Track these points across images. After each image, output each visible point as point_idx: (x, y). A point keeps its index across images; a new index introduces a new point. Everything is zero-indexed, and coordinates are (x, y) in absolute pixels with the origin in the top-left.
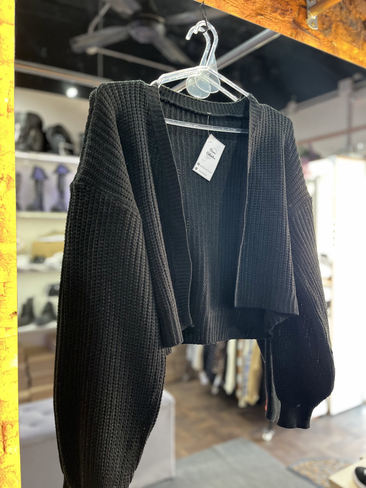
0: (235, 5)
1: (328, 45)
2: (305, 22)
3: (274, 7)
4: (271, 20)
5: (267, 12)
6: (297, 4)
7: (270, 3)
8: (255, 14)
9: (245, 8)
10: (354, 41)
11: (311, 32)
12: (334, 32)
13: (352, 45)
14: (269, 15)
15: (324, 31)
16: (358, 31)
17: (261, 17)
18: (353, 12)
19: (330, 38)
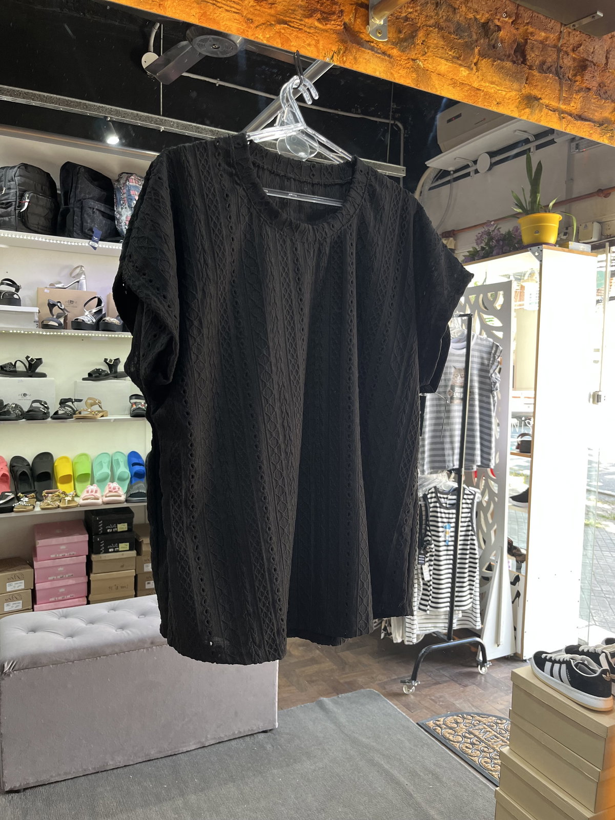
0: (233, 10)
1: (408, 65)
2: (365, 31)
3: (308, 9)
4: (300, 29)
5: (294, 18)
6: (352, 3)
7: (302, 4)
8: (275, 21)
9: (256, 12)
10: (461, 57)
11: (376, 46)
12: (421, 45)
13: (456, 63)
14: (298, 21)
15: (400, 44)
16: (470, 40)
17: (282, 26)
18: (461, 10)
19: (413, 53)
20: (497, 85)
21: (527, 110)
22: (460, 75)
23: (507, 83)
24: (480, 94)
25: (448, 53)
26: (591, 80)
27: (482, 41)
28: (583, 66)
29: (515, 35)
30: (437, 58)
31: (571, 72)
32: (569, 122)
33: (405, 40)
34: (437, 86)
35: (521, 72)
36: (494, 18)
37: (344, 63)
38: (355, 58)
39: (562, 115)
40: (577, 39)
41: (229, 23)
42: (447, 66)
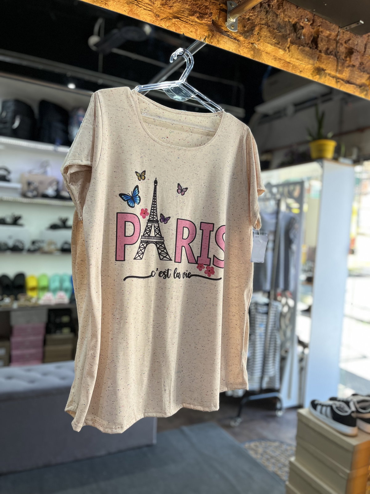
0: (148, 9)
1: (249, 46)
2: (224, 25)
3: (192, 11)
4: (187, 22)
5: (183, 16)
6: (218, 8)
7: (188, 7)
8: (172, 17)
9: (162, 11)
10: (279, 43)
11: (230, 34)
12: (256, 35)
13: (277, 47)
14: (186, 18)
15: (245, 34)
16: (285, 33)
17: (177, 20)
18: (281, 16)
19: (252, 40)
20: (300, 61)
21: (318, 76)
22: (279, 54)
23: (307, 60)
24: (290, 66)
25: (272, 41)
26: (355, 60)
27: (292, 35)
28: (350, 52)
29: (311, 32)
30: (266, 43)
31: (344, 55)
32: (342, 84)
33: (247, 32)
34: (265, 60)
35: (315, 54)
36: (300, 22)
37: (212, 43)
38: (218, 41)
39: (338, 80)
40: (348, 36)
41: (145, 17)
42: (271, 48)
